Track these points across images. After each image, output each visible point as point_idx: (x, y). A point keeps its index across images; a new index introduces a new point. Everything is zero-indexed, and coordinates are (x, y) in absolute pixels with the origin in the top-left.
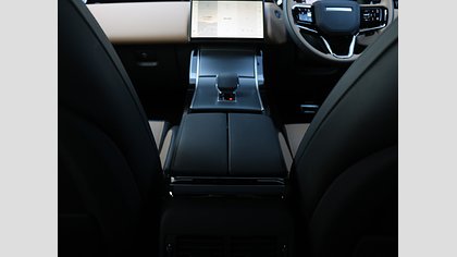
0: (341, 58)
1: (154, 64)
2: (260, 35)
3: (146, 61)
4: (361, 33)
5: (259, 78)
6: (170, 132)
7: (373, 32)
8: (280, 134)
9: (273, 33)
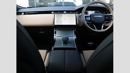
0: (99, 31)
1: (44, 32)
2: (75, 24)
3: (41, 31)
4: (105, 23)
5: (74, 37)
6: (48, 54)
7: (109, 22)
8: (81, 54)
9: (79, 23)
